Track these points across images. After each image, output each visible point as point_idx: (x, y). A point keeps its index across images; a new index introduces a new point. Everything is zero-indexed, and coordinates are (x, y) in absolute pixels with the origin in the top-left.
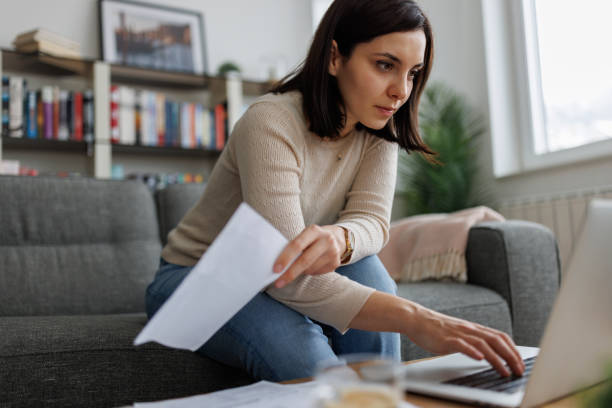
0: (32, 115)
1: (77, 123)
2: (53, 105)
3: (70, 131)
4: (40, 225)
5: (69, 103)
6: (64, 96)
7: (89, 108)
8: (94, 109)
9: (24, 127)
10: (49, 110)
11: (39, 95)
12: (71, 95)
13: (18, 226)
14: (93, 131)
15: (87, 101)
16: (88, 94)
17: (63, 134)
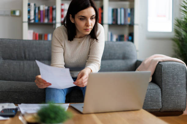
0: (37, 15)
1: (50, 17)
2: (43, 11)
3: (49, 20)
4: (29, 55)
5: (48, 10)
6: (46, 8)
7: (54, 11)
8: (55, 12)
9: (34, 19)
10: (42, 13)
11: (39, 8)
12: (49, 7)
13: (23, 55)
14: (55, 19)
15: (53, 9)
16: (54, 7)
17: (46, 21)
